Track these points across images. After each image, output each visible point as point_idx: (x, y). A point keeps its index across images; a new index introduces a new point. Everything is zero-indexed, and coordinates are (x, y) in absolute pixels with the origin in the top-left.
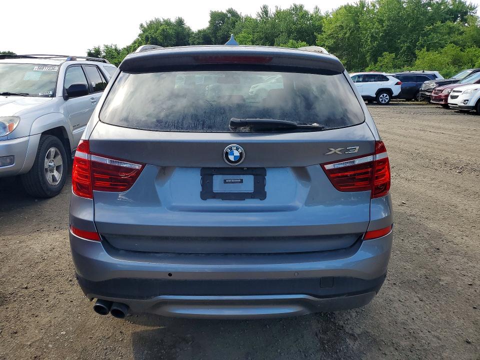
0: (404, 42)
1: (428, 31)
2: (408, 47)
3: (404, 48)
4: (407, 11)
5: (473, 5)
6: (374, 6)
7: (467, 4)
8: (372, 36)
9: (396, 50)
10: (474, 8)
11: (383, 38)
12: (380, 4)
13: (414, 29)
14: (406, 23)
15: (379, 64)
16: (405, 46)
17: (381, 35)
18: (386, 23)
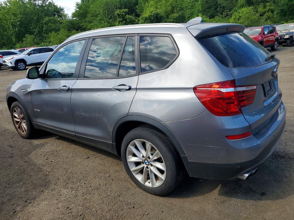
0: (35, 28)
1: (47, 22)
2: (39, 31)
3: (36, 32)
4: (30, 9)
5: (61, 7)
6: (6, 4)
7: (58, 7)
8: (12, 25)
9: (31, 33)
10: (63, 10)
11: (20, 26)
12: (10, 3)
13: (38, 20)
14: (32, 16)
15: (24, 43)
16: (36, 30)
17: (18, 24)
18: (19, 16)
